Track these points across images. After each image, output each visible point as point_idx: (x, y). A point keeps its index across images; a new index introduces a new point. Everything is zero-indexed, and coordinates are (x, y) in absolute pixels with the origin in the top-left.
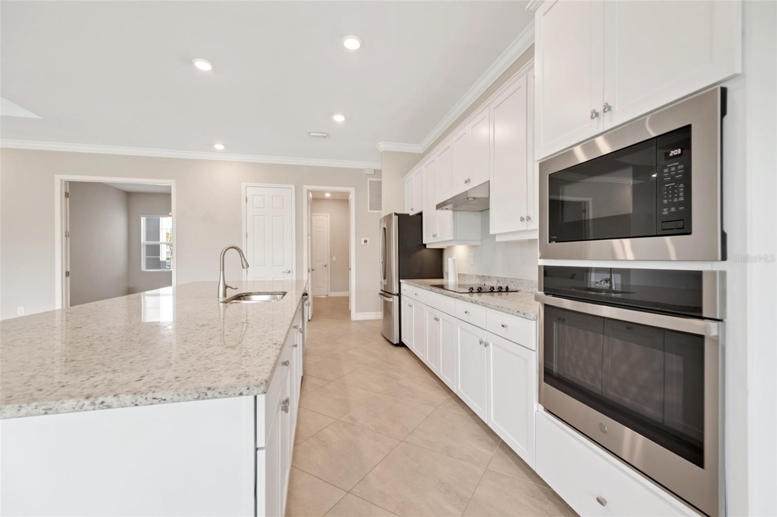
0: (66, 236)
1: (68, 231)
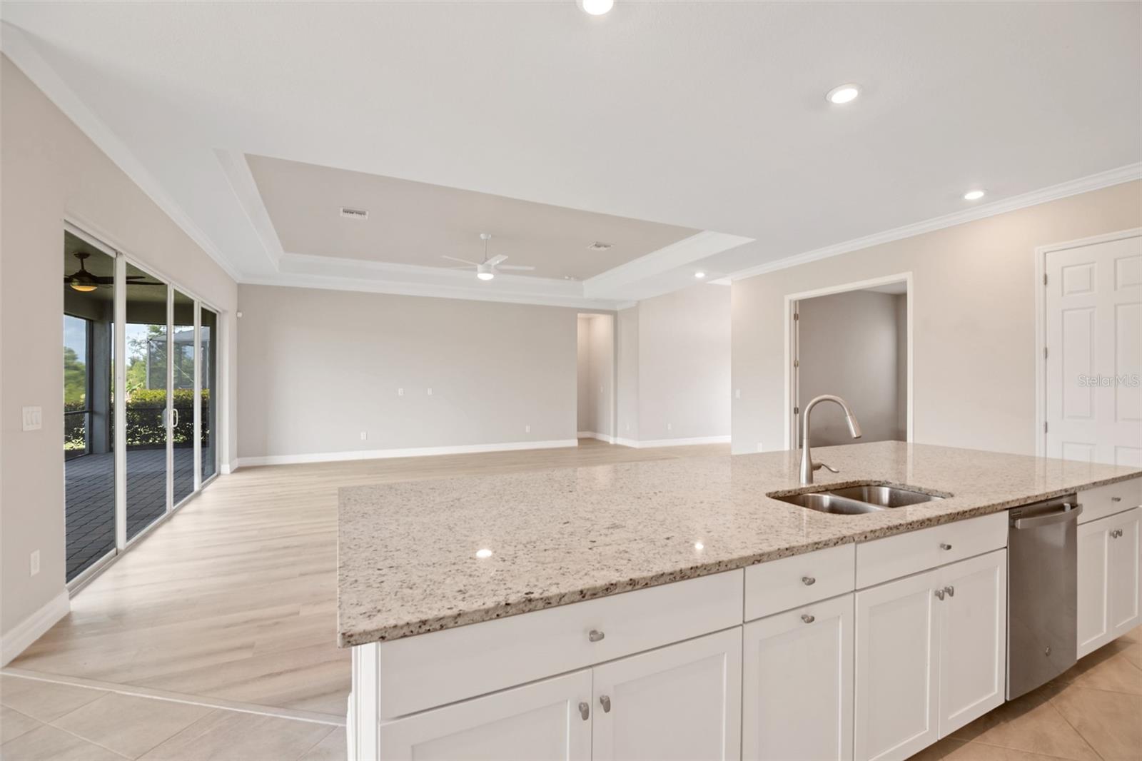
0: (795, 365)
1: (798, 359)
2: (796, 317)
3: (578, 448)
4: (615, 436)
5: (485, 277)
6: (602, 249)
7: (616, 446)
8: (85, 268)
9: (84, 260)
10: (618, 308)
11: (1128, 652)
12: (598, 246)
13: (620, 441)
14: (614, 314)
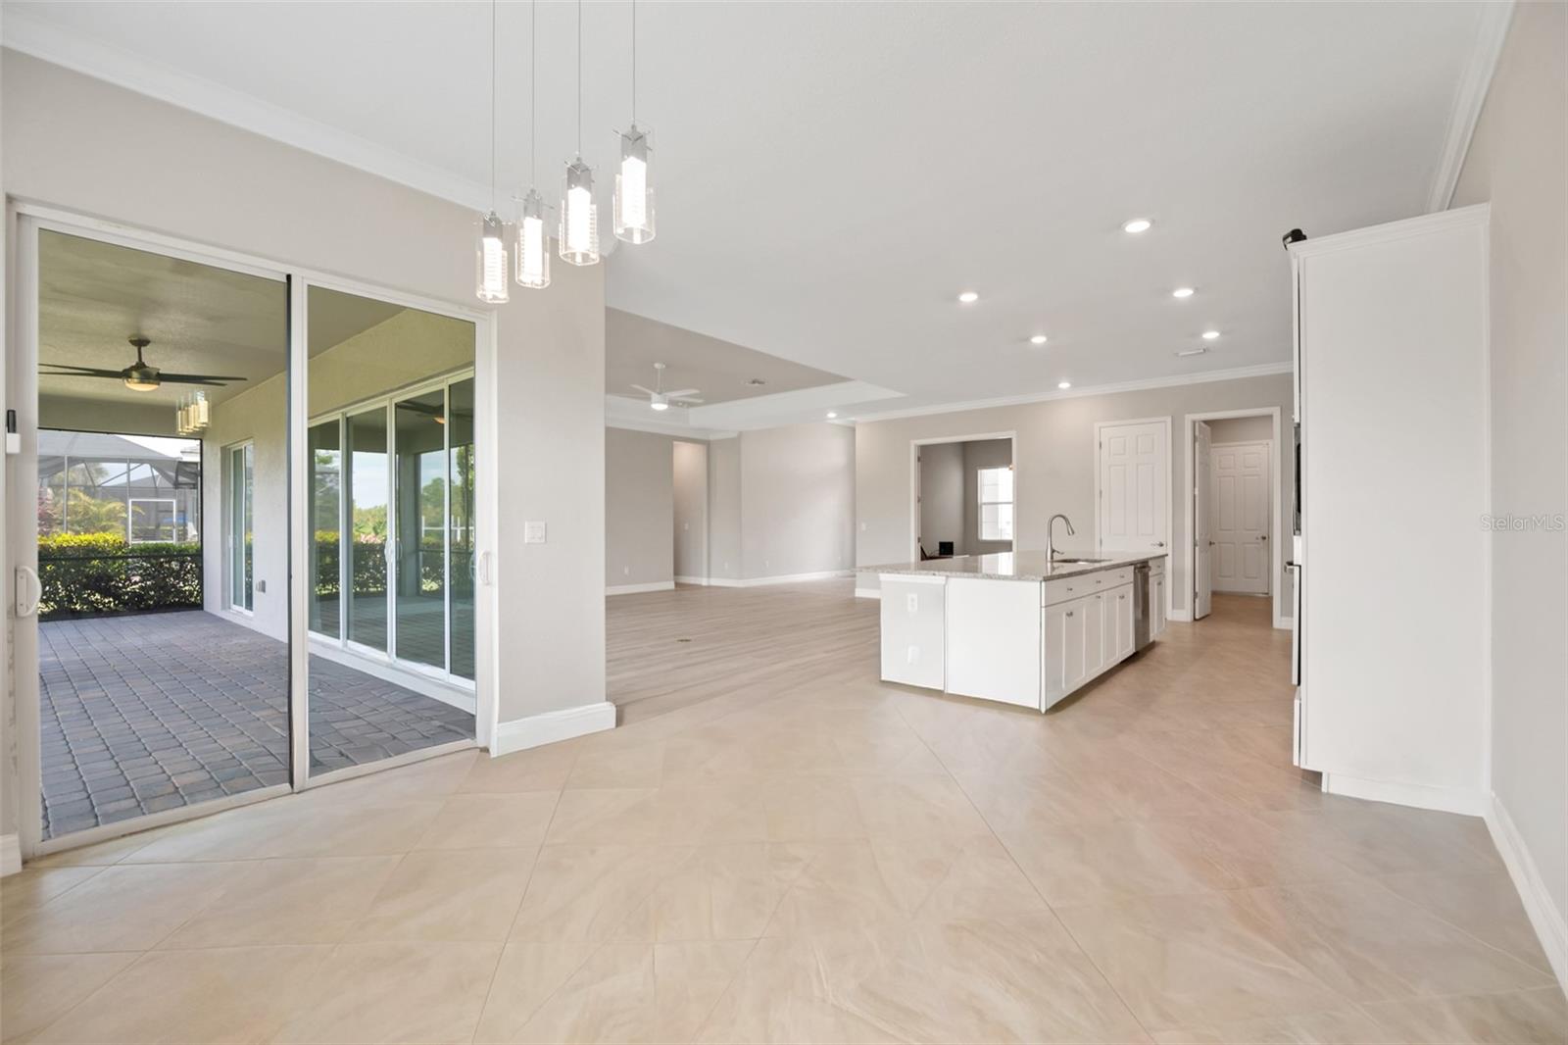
2: (919, 459)
3: (676, 590)
4: (709, 576)
5: (660, 407)
6: (757, 385)
7: (709, 587)
8: (143, 360)
9: (143, 349)
10: (712, 437)
11: (1158, 651)
12: (754, 382)
13: (715, 582)
14: (708, 445)
